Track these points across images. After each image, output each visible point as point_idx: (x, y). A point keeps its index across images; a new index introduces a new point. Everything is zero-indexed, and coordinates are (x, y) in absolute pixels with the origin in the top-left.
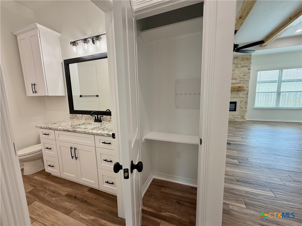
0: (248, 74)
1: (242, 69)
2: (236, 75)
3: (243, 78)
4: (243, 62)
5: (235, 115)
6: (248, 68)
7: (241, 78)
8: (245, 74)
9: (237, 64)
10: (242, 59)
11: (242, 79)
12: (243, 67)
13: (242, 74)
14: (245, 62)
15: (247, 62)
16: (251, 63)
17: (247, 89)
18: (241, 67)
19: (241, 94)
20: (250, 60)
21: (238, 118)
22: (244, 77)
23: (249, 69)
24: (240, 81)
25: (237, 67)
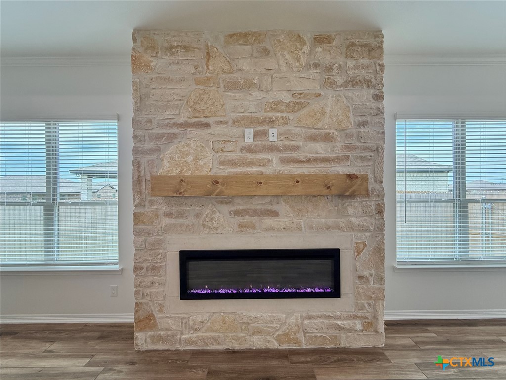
0: (377, 119)
1: (350, 94)
2: (326, 120)
3: (359, 137)
4: (351, 63)
5: (340, 318)
6: (372, 91)
7: (352, 136)
8: (364, 119)
9: (329, 69)
10: (348, 47)
11: (354, 142)
12: (353, 82)
13: (351, 115)
14: (361, 61)
15: (366, 61)
16: (382, 67)
17: (377, 186)
18: (346, 84)
19: (355, 211)
20: (381, 56)
21: (350, 330)
22: (362, 129)
23: (379, 97)
24: (348, 148)
25: (332, 84)
